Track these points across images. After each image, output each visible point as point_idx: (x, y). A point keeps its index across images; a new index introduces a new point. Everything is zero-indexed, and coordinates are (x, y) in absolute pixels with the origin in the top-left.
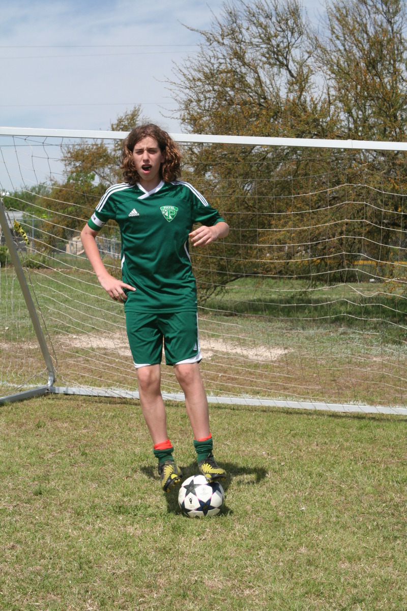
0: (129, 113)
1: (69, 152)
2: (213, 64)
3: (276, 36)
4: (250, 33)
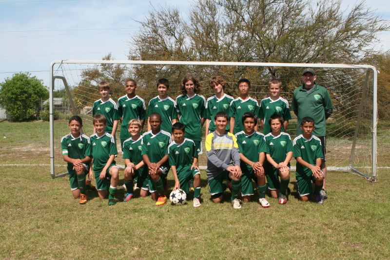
0: (107, 56)
1: (83, 72)
2: (145, 35)
3: (169, 24)
4: (159, 23)
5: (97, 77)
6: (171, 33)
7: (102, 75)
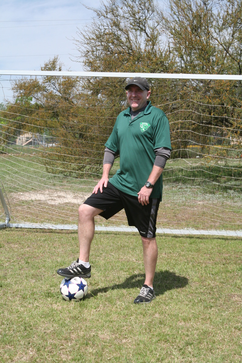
0: (51, 60)
1: (16, 84)
2: (101, 30)
3: (138, 13)
4: (123, 10)
5: (37, 92)
6: (139, 26)
7: (44, 89)
